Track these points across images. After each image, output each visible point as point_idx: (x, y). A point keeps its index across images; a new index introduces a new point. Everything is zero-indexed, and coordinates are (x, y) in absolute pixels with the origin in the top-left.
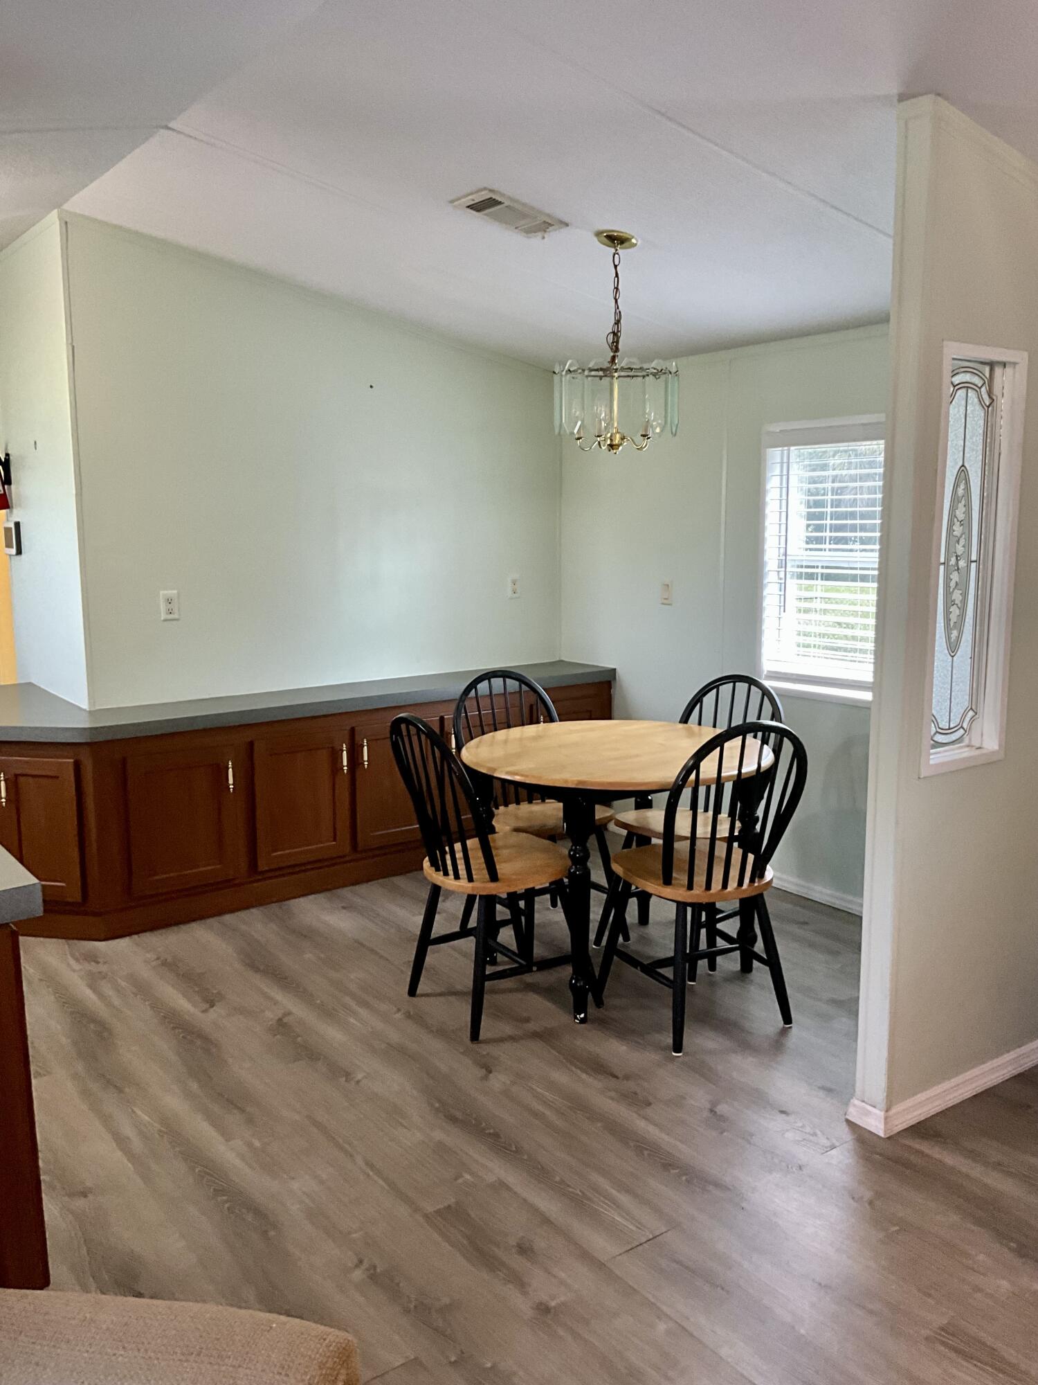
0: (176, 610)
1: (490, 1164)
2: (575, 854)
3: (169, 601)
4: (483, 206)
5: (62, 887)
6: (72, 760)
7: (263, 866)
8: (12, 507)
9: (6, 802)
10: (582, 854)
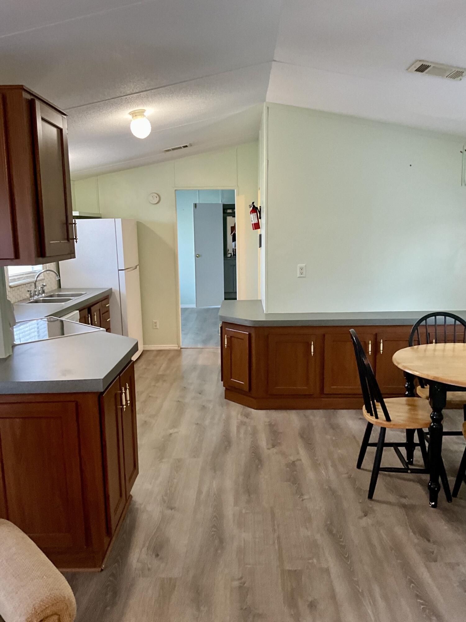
0: (304, 273)
1: (330, 559)
2: (433, 416)
3: (301, 269)
4: (422, 69)
5: (243, 384)
6: (248, 333)
7: (326, 390)
8: (261, 228)
9: (227, 347)
10: (437, 417)
